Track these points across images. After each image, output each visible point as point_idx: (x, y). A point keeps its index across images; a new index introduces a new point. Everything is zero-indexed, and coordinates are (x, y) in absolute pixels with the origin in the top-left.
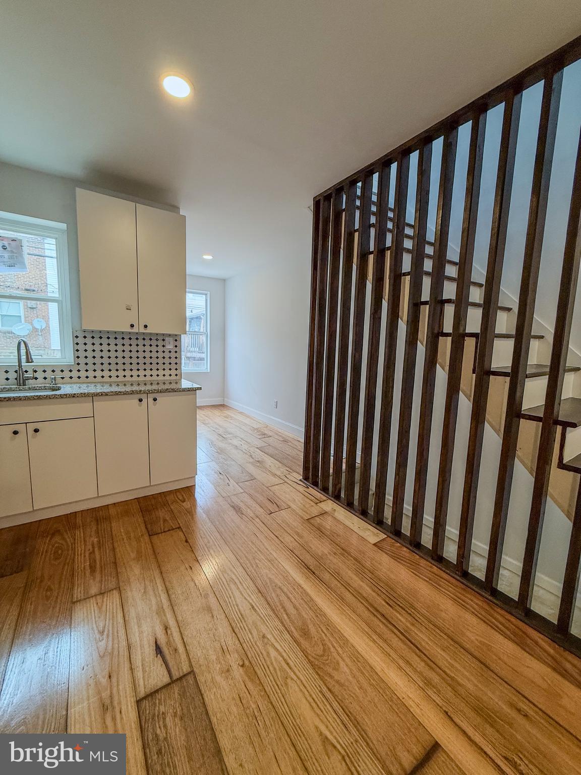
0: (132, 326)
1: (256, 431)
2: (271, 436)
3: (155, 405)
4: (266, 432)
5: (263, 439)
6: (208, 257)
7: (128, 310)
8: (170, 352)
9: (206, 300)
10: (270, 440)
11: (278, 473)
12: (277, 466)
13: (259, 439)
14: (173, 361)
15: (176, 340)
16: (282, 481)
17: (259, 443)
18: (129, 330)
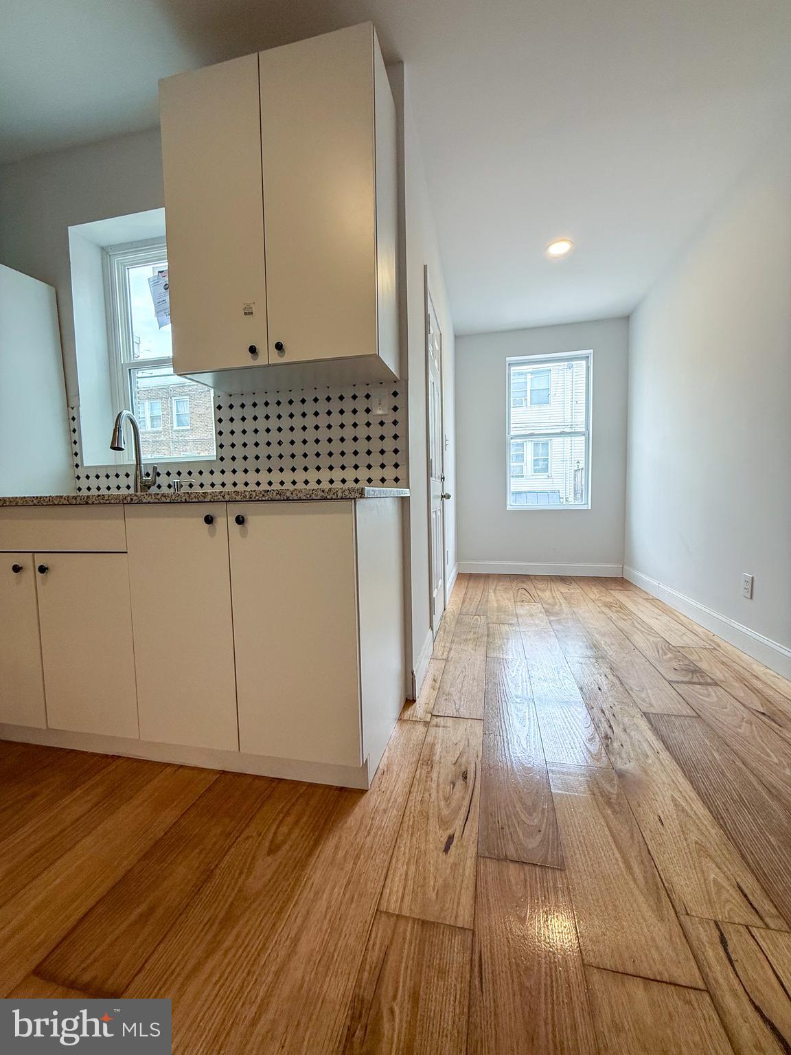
0: (253, 350)
1: (670, 655)
2: (716, 684)
3: (244, 534)
4: (704, 666)
5: (683, 689)
6: (560, 248)
7: (248, 316)
8: (382, 423)
9: (588, 368)
10: (709, 699)
11: (685, 885)
12: (693, 837)
13: (670, 682)
14: (389, 445)
15: (395, 394)
16: (686, 973)
17: (662, 699)
18: (247, 361)
